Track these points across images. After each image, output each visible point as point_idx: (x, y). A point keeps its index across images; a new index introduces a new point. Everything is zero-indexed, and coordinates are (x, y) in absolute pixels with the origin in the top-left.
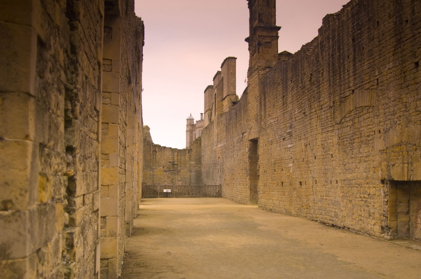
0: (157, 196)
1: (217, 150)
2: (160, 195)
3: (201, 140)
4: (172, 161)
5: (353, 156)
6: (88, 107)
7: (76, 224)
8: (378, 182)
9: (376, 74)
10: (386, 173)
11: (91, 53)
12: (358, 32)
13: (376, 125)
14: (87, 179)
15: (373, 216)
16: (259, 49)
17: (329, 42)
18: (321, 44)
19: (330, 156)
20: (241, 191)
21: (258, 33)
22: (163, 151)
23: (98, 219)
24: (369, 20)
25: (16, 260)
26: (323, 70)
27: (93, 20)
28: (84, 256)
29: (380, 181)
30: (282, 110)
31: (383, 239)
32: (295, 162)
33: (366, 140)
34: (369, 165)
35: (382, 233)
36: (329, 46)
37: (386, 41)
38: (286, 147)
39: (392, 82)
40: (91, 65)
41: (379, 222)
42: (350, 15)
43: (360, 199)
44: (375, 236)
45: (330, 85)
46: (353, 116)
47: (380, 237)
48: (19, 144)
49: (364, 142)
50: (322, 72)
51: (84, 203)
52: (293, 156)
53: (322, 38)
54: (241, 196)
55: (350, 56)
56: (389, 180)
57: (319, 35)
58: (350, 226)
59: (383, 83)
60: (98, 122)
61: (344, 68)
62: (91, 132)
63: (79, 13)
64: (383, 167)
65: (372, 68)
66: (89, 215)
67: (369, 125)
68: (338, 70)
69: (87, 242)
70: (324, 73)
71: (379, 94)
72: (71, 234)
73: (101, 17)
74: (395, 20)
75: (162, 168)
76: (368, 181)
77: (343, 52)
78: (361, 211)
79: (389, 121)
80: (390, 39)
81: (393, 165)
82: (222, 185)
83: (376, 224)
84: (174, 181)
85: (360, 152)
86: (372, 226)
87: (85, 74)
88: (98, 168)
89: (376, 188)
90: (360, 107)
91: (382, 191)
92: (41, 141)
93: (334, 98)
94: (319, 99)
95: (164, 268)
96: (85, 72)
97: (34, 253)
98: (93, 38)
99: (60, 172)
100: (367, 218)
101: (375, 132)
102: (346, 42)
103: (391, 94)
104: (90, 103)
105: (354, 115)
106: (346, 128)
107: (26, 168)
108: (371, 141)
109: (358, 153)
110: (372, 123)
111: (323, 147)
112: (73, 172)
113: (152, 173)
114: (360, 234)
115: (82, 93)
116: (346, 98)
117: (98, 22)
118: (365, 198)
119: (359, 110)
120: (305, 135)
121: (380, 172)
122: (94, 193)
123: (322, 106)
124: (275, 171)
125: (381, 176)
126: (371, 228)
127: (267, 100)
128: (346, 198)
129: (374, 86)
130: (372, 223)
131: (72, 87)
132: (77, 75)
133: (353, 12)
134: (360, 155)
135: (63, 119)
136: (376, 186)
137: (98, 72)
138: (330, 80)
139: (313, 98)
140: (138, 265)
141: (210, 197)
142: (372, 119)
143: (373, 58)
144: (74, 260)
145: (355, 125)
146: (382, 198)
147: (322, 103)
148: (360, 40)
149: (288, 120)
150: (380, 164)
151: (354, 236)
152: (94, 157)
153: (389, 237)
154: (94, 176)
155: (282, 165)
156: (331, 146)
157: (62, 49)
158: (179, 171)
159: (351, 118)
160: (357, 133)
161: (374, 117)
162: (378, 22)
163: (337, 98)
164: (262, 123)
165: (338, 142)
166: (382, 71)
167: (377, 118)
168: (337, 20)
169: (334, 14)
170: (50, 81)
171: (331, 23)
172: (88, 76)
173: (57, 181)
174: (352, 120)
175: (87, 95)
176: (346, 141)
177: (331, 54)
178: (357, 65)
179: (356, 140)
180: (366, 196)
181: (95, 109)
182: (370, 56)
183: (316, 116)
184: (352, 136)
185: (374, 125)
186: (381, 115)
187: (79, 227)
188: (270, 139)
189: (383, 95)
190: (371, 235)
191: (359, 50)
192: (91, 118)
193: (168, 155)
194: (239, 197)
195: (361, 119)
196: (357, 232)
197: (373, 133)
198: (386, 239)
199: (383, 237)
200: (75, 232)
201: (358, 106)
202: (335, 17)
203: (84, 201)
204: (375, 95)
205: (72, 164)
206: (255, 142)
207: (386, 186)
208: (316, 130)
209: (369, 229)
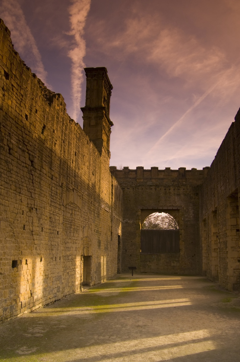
12: (78, 152)
13: (81, 222)
15: (77, 279)
19: (57, 233)
26: (56, 141)
33: (77, 229)
39: (86, 202)
45: (60, 165)
46: (72, 207)
59: (84, 199)
65: (81, 185)
67: (79, 220)
78: (73, 278)
79: (85, 223)
86: (77, 286)
89: (79, 261)
93: (63, 180)
94: (51, 165)
103: (86, 208)
109: (73, 236)
116: (70, 190)
118: (75, 268)
125: (81, 253)
129: (81, 197)
138: (61, 160)
145: (73, 214)
147: (53, 173)
148: (78, 159)
150: (81, 246)
165: (63, 222)
174: (72, 210)
176: (68, 224)
179: (73, 227)
184: (71, 222)
186: (83, 217)
189: (84, 206)
191: (77, 165)
204: (81, 203)
208: (46, 196)
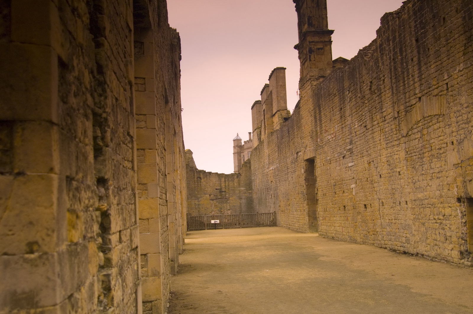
0: (204, 228)
1: (269, 173)
2: (207, 227)
3: (250, 162)
4: (219, 188)
5: (423, 172)
6: (120, 133)
7: (112, 265)
8: (454, 201)
9: (445, 78)
10: (462, 190)
11: (121, 71)
12: (422, 31)
13: (448, 136)
14: (122, 213)
15: (449, 239)
16: (310, 56)
17: (389, 45)
18: (380, 47)
19: (397, 174)
20: (298, 218)
21: (309, 39)
22: (208, 177)
23: (138, 257)
24: (434, 17)
25: (45, 309)
26: (384, 76)
27: (121, 35)
28: (123, 300)
29: (456, 199)
30: (340, 124)
31: (463, 266)
32: (357, 182)
33: (438, 154)
34: (442, 182)
35: (461, 259)
36: (389, 48)
37: (454, 40)
38: (346, 166)
39: (463, 85)
40: (121, 85)
41: (457, 246)
42: (411, 13)
43: (434, 221)
44: (453, 263)
45: (393, 93)
46: (422, 127)
47: (460, 264)
48: (43, 179)
49: (435, 156)
50: (383, 78)
51: (120, 241)
52: (355, 176)
53: (381, 41)
54: (299, 223)
55: (415, 59)
56: (466, 198)
57: (377, 37)
58: (424, 252)
59: (453, 88)
60: (132, 148)
61: (408, 73)
62: (125, 160)
63: (105, 28)
64: (459, 184)
65: (440, 71)
66: (127, 254)
67: (440, 136)
68: (401, 75)
69: (126, 284)
70: (386, 80)
71: (449, 100)
72: (108, 276)
73: (130, 31)
74: (463, 15)
75: (208, 196)
76: (441, 200)
77: (406, 55)
78: (436, 234)
79: (462, 130)
80: (458, 37)
81: (470, 181)
82: (277, 213)
83: (454, 249)
84: (222, 210)
85: (431, 167)
86: (450, 251)
87: (114, 96)
88: (135, 201)
89: (452, 208)
90: (428, 117)
91: (458, 211)
92: (68, 174)
93: (398, 107)
94: (382, 109)
95: (215, 309)
96: (115, 94)
97: (65, 299)
98: (122, 56)
99: (92, 207)
100: (444, 243)
101: (447, 143)
102: (409, 43)
103: (463, 100)
104: (123, 128)
105: (422, 125)
106: (414, 141)
107: (52, 205)
108: (444, 154)
109: (429, 168)
110: (443, 134)
111: (389, 164)
112: (107, 206)
113: (197, 203)
114: (436, 261)
115: (112, 117)
116: (412, 107)
117: (126, 37)
118: (440, 220)
119: (428, 119)
120: (367, 151)
121: (456, 189)
122: (132, 228)
123: (385, 118)
124: (336, 194)
125: (456, 194)
126: (449, 254)
127: (322, 114)
128: (418, 220)
129: (443, 91)
130: (450, 248)
131: (100, 111)
132: (106, 98)
133: (414, 9)
134: (432, 171)
135: (92, 148)
136: (452, 206)
137: (129, 92)
138: (392, 87)
139: (375, 109)
140: (186, 307)
141: (264, 226)
142: (444, 129)
143: (440, 60)
144: (113, 305)
145: (423, 137)
146: (459, 219)
147: (385, 114)
148: (424, 40)
149: (347, 135)
150: (455, 180)
151: (429, 263)
152: (129, 188)
153: (469, 264)
154: (131, 209)
155: (343, 187)
156: (398, 162)
157: (87, 70)
158: (227, 199)
159: (419, 129)
160: (427, 146)
161: (445, 127)
162: (444, 19)
163: (402, 107)
164: (319, 140)
165: (405, 158)
166: (452, 74)
167: (449, 128)
168: (397, 19)
169: (394, 13)
170: (75, 106)
171: (390, 23)
172: (118, 98)
173: (89, 217)
174: (420, 131)
175: (119, 120)
176: (415, 155)
177: (392, 58)
178: (423, 69)
179: (426, 155)
180: (441, 217)
181: (128, 134)
182: (436, 58)
183: (379, 129)
184: (422, 150)
185: (446, 135)
186: (453, 125)
187: (116, 268)
188: (328, 158)
189: (454, 101)
190: (449, 262)
191: (424, 51)
192: (125, 144)
193: (214, 181)
194: (297, 225)
195: (430, 130)
196: (433, 259)
197: (445, 145)
198: (466, 266)
199: (463, 263)
200: (112, 273)
201: (426, 115)
202: (395, 15)
203: (120, 238)
204: (445, 102)
205: (105, 198)
206: (311, 162)
207: (463, 205)
208: (380, 144)
209: (447, 254)
